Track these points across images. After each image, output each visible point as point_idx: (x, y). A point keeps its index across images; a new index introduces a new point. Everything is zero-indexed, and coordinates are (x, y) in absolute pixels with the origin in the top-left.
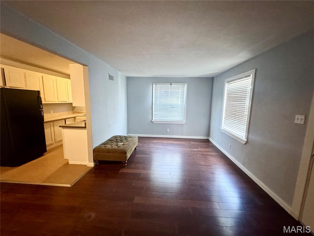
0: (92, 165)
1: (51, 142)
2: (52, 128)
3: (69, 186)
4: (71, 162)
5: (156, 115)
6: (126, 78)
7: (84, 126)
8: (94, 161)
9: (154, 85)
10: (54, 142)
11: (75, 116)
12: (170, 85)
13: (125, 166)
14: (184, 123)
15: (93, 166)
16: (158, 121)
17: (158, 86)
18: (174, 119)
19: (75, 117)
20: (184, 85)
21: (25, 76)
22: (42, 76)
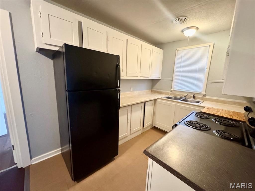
1: (126, 133)
2: (129, 114)
10: (129, 134)
11: (156, 98)
19: (155, 100)
21: (107, 38)
22: (127, 40)
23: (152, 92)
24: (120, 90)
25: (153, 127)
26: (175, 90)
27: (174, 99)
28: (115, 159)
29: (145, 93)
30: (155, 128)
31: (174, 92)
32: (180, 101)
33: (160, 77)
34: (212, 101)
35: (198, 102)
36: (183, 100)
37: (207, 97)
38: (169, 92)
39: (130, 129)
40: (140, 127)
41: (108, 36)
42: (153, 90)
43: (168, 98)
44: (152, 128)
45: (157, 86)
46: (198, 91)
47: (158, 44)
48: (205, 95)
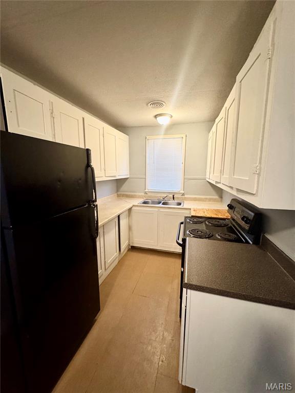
1: (101, 270)
2: (102, 239)
11: (131, 205)
21: (52, 113)
22: (83, 119)
23: (118, 196)
24: (97, 205)
25: (130, 247)
26: (150, 191)
27: (151, 204)
28: (96, 320)
29: (110, 200)
30: (133, 249)
31: (149, 194)
32: (161, 205)
33: (129, 174)
34: (191, 200)
35: (179, 204)
36: (163, 204)
37: (186, 196)
38: (143, 194)
39: (105, 261)
40: (116, 254)
41: (52, 110)
42: (119, 193)
43: (145, 203)
44: (129, 250)
45: (125, 187)
46: (175, 190)
47: (120, 127)
48: (183, 194)
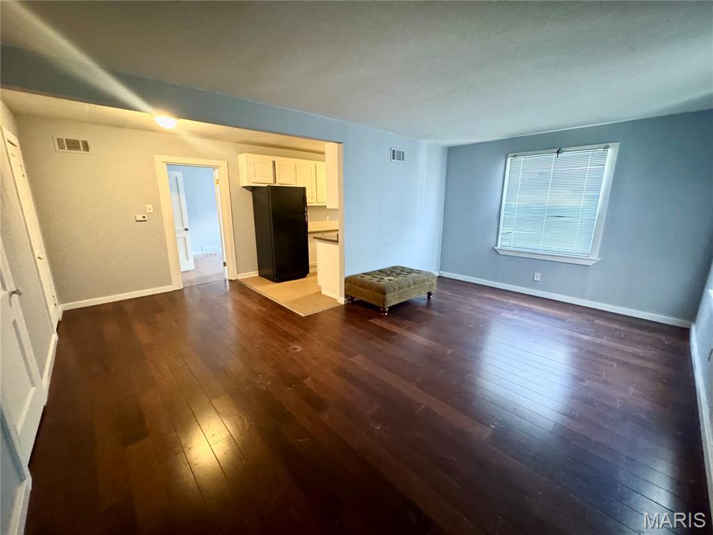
0: (342, 301)
3: (302, 315)
4: (324, 292)
5: (507, 233)
6: (446, 151)
7: (336, 239)
8: (346, 296)
9: (509, 160)
12: (555, 155)
13: (384, 315)
14: (590, 263)
15: (343, 303)
16: (512, 249)
17: (521, 159)
18: (554, 248)
20: (607, 147)
